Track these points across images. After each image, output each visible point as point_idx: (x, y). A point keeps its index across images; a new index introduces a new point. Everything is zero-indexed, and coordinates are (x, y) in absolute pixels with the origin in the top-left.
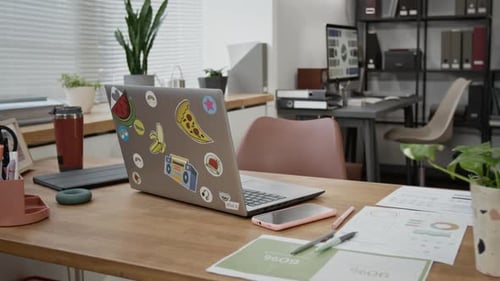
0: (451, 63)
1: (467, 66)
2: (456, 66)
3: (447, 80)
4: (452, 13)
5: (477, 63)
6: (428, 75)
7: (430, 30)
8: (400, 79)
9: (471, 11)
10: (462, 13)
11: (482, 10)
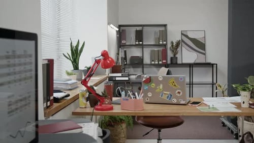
0: (155, 62)
1: (160, 62)
2: (157, 63)
3: (151, 68)
4: (153, 43)
5: (164, 61)
6: (144, 66)
7: (144, 49)
8: (133, 67)
9: (161, 43)
10: (158, 44)
11: (165, 43)
